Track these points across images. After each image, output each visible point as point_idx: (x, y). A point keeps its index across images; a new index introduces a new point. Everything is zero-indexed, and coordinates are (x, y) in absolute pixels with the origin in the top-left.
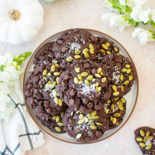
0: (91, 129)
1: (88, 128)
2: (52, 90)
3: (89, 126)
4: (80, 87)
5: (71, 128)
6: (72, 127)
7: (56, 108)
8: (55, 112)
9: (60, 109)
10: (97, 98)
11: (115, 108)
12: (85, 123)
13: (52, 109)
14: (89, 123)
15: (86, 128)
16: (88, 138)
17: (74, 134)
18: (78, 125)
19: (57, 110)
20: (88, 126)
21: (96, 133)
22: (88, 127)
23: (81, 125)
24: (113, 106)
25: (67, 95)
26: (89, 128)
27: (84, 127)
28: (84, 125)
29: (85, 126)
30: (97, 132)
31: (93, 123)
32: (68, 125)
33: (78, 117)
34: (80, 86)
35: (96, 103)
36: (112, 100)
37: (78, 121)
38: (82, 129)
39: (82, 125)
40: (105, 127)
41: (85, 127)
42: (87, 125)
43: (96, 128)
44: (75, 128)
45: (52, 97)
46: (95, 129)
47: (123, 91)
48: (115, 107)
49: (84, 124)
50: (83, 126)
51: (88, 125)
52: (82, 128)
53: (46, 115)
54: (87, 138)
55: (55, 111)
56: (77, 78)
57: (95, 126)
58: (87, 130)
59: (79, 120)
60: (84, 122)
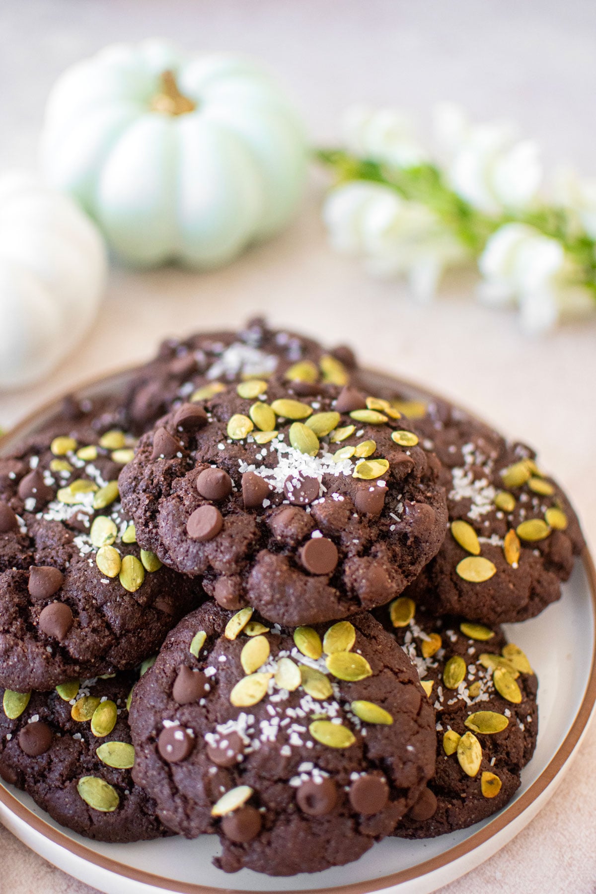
0: (315, 742)
1: (296, 740)
2: (91, 521)
3: (308, 720)
4: (259, 457)
5: (186, 736)
6: (190, 731)
7: (99, 610)
8: (94, 630)
9: (123, 618)
10: (363, 515)
11: (469, 684)
12: (275, 699)
13: (76, 613)
14: (306, 704)
15: (283, 736)
16: (293, 826)
17: (200, 786)
18: (233, 713)
19: (108, 626)
20: (297, 720)
21: (350, 783)
22: (296, 727)
23: (251, 719)
24: (457, 667)
25: (181, 493)
26: (306, 736)
27: (269, 731)
28: (271, 710)
29: (275, 721)
30: (355, 776)
31: (335, 706)
32: (167, 724)
33: (238, 657)
34: (264, 452)
35: (354, 543)
36: (454, 638)
37: (231, 684)
38: (256, 744)
39: (258, 709)
40: (410, 748)
41: (281, 729)
42: (290, 712)
43: (353, 739)
44: (210, 738)
45: (85, 550)
46: (347, 744)
47: (515, 565)
48: (471, 678)
49: (275, 705)
50: (264, 724)
51: (301, 714)
52: (255, 732)
53: (32, 648)
54: (288, 822)
55: (95, 623)
56: (249, 417)
57: (343, 724)
58: (294, 748)
59: (243, 674)
60: (276, 691)
